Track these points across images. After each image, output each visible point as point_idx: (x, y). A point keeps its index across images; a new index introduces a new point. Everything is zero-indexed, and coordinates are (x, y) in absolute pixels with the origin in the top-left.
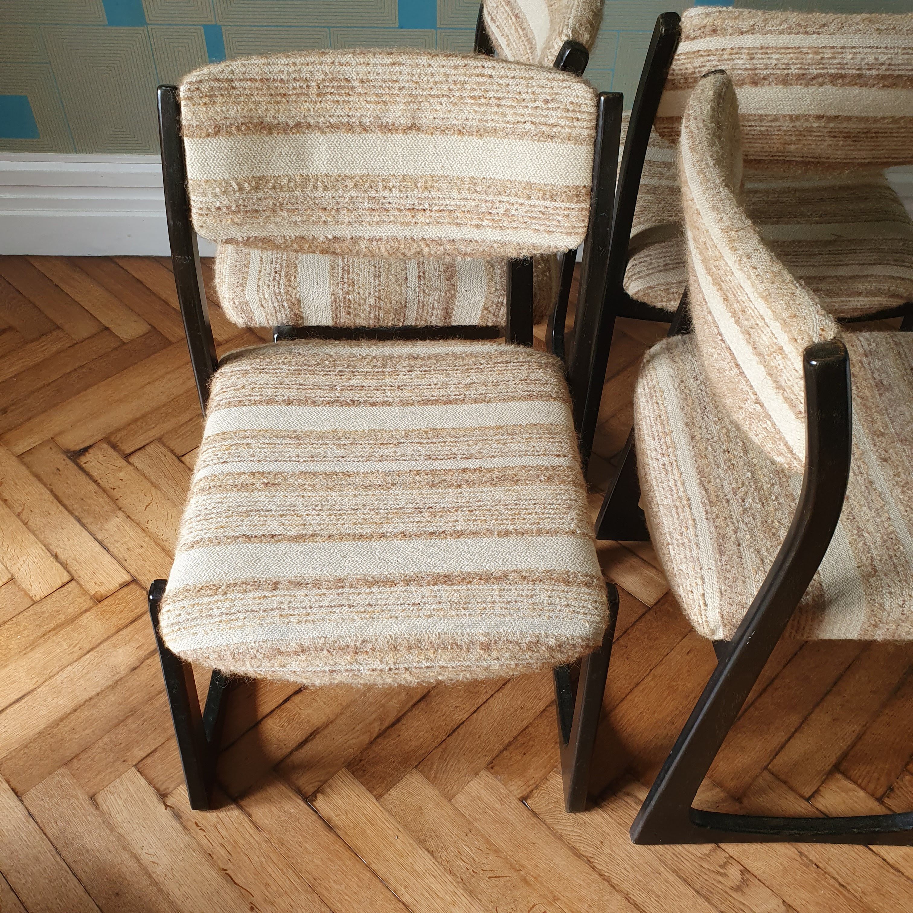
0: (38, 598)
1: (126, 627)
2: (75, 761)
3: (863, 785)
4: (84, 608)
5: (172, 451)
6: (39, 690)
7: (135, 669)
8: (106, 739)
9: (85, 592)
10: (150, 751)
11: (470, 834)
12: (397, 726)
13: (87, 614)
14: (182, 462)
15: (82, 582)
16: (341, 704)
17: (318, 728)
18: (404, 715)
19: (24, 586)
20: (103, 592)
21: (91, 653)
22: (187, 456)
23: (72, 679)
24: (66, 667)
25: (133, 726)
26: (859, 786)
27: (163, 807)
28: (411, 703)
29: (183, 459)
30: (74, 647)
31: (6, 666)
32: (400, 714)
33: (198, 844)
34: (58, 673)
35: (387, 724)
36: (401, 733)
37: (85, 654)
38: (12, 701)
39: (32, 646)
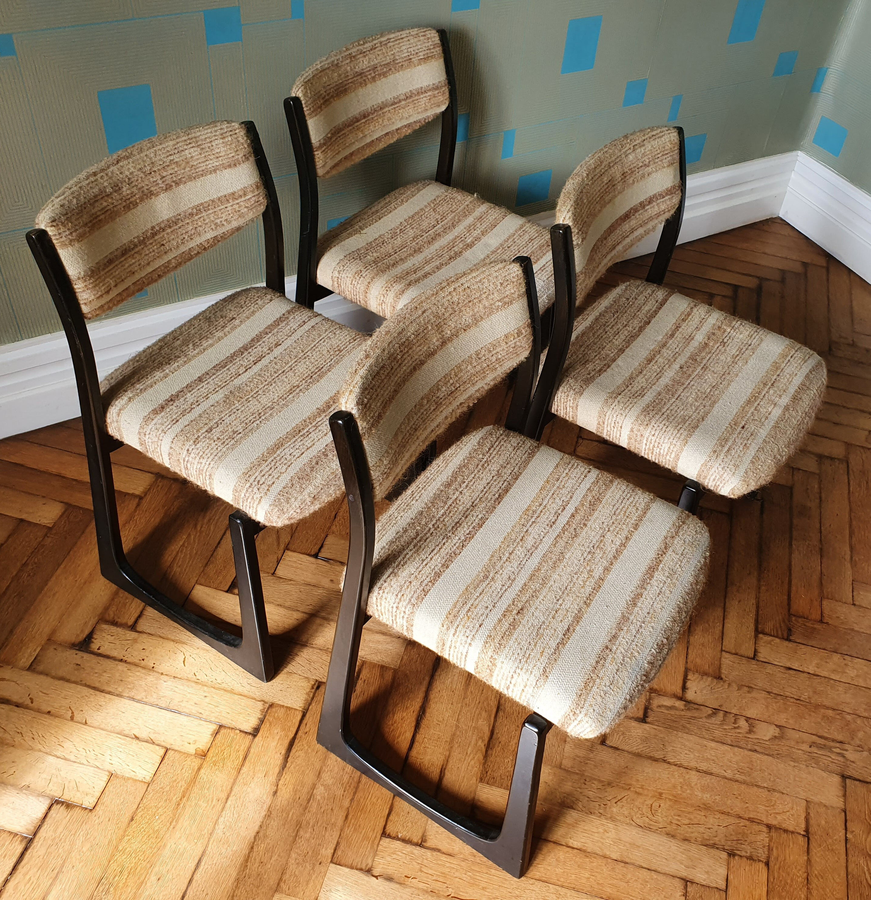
0: (148, 779)
1: (242, 765)
2: (282, 884)
3: (775, 634)
4: (196, 768)
6: (209, 849)
7: (275, 793)
8: (293, 855)
9: (188, 755)
10: (334, 846)
11: (586, 783)
12: (495, 736)
13: (202, 771)
15: (176, 748)
16: (446, 741)
17: (443, 766)
18: (494, 727)
19: (127, 775)
20: (201, 747)
21: (230, 799)
23: (230, 827)
24: (217, 820)
25: (308, 835)
27: (374, 879)
28: (493, 716)
30: (212, 801)
31: (165, 845)
32: (491, 728)
33: (419, 889)
34: (214, 827)
35: (487, 739)
36: (500, 740)
37: (226, 802)
38: (193, 870)
39: (174, 820)
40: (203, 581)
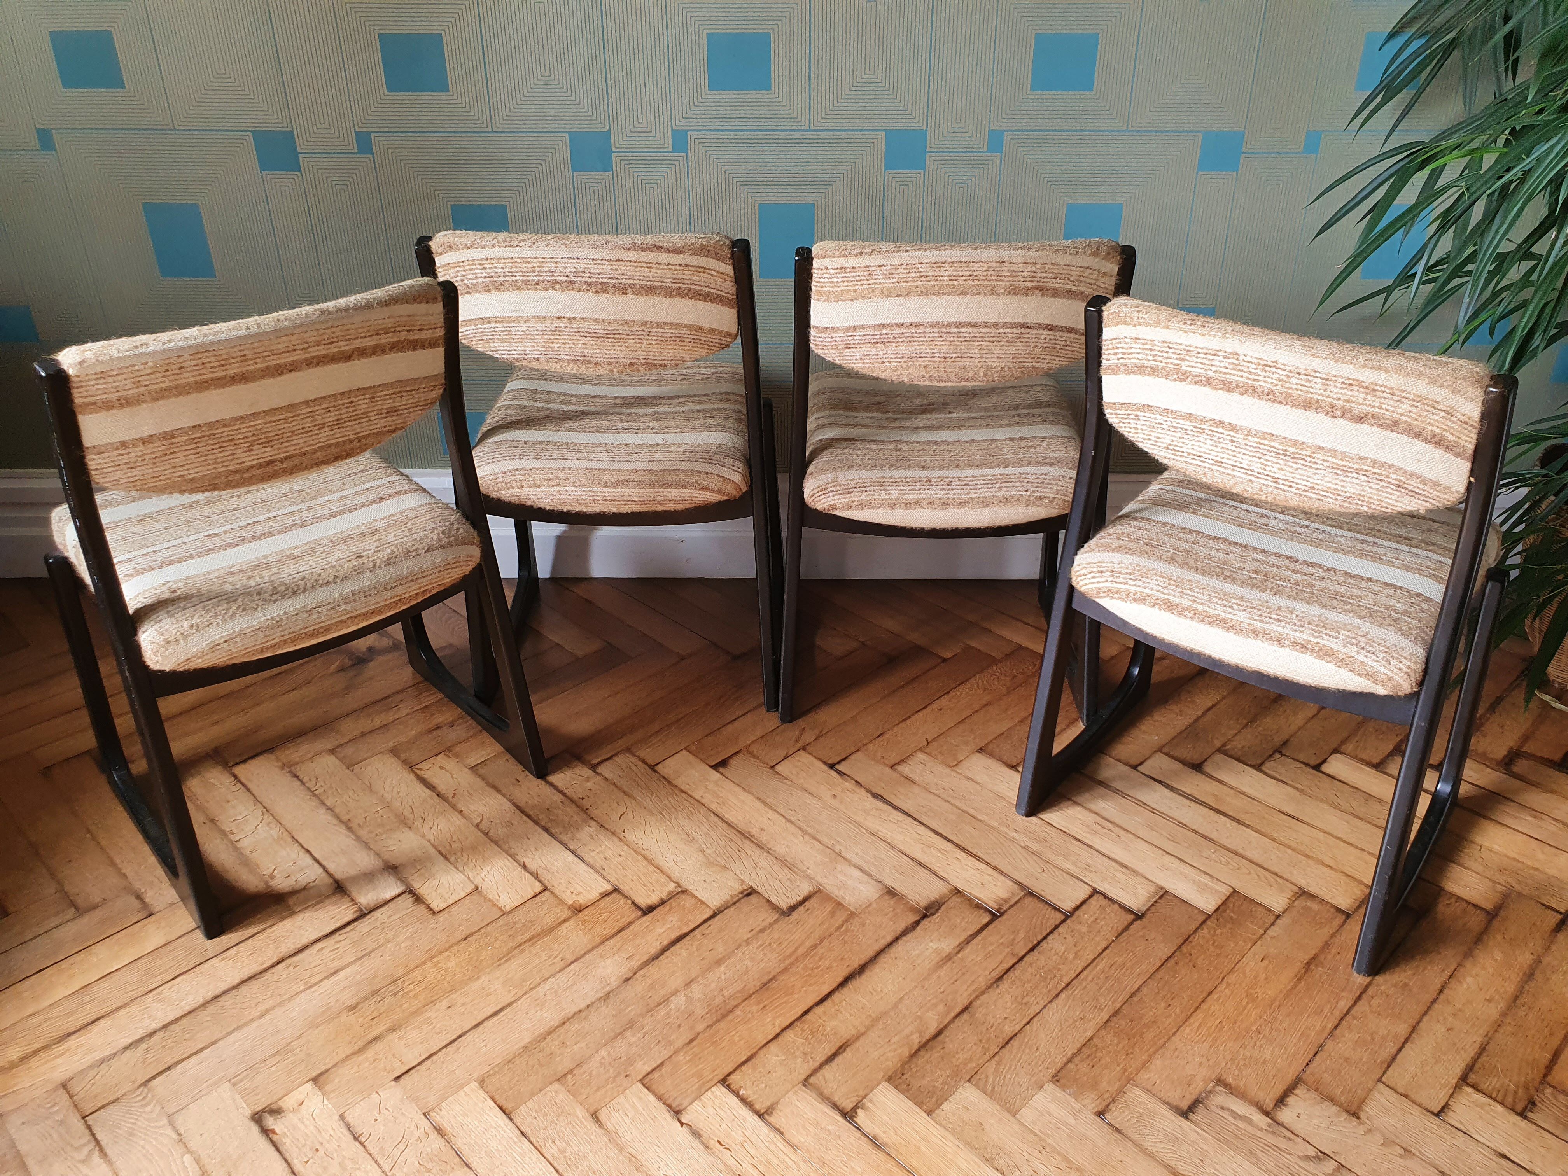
0: (508, 909)
1: (613, 936)
2: (569, 1077)
4: (562, 919)
5: (643, 761)
6: (519, 1002)
7: (627, 980)
8: (603, 1053)
9: (562, 902)
10: (655, 1065)
12: (939, 1038)
13: (567, 924)
14: (656, 771)
15: (557, 892)
16: (870, 1016)
17: (848, 1040)
18: (945, 1027)
19: (491, 897)
20: (581, 901)
21: (575, 964)
22: (659, 766)
23: (556, 992)
24: (548, 978)
25: (633, 1039)
26: (1495, 1100)
27: (679, 1124)
28: (953, 1014)
29: (656, 768)
30: (555, 958)
31: (478, 978)
32: (942, 1026)
33: (725, 1164)
34: (540, 984)
35: (927, 1036)
36: (945, 1045)
37: (569, 965)
38: (489, 1014)
39: (506, 957)
40: (693, 748)
